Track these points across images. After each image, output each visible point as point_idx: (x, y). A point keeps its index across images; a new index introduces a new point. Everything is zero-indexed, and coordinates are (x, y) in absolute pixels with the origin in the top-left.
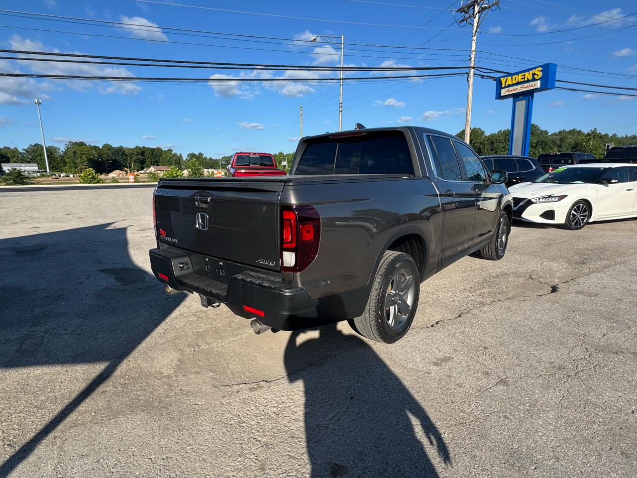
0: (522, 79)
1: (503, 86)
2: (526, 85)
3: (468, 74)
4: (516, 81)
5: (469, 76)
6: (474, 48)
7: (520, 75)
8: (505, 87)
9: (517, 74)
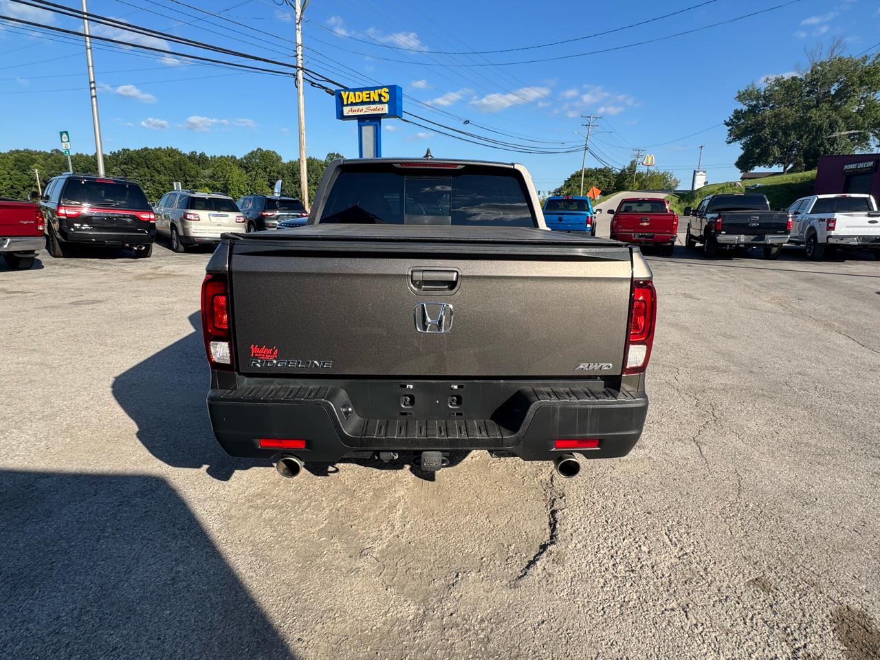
0: (367, 98)
1: (345, 103)
2: (373, 107)
3: (295, 76)
4: (360, 100)
5: (297, 79)
6: (299, 41)
7: (365, 93)
8: (347, 105)
9: (361, 90)
